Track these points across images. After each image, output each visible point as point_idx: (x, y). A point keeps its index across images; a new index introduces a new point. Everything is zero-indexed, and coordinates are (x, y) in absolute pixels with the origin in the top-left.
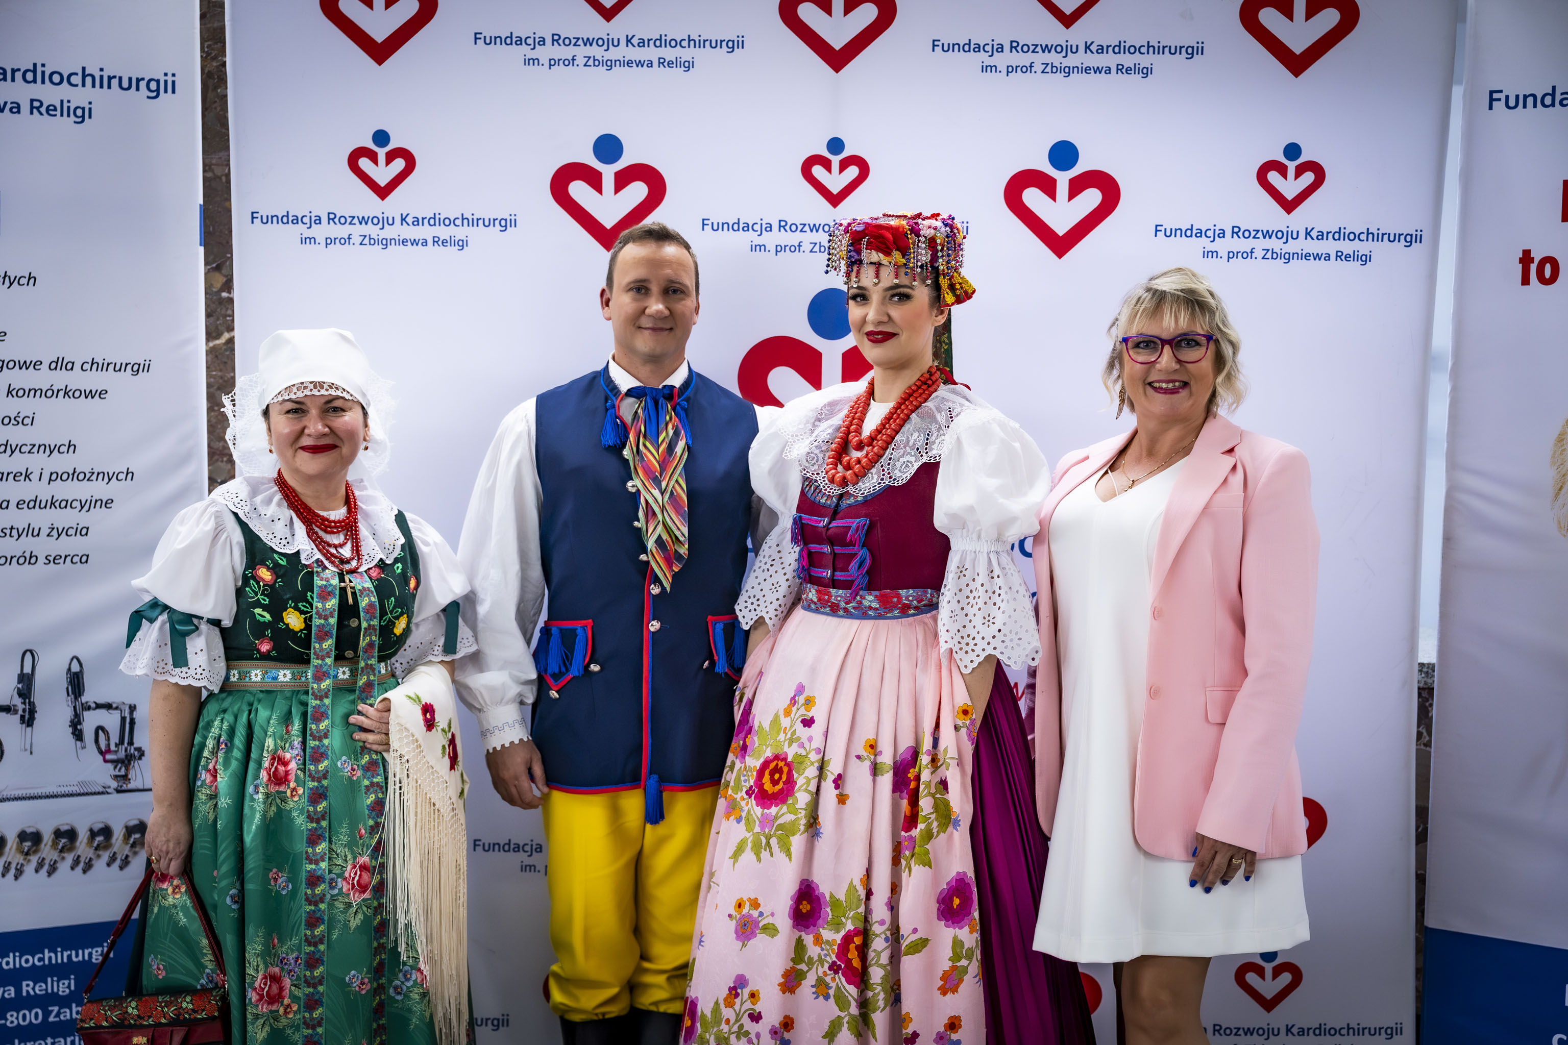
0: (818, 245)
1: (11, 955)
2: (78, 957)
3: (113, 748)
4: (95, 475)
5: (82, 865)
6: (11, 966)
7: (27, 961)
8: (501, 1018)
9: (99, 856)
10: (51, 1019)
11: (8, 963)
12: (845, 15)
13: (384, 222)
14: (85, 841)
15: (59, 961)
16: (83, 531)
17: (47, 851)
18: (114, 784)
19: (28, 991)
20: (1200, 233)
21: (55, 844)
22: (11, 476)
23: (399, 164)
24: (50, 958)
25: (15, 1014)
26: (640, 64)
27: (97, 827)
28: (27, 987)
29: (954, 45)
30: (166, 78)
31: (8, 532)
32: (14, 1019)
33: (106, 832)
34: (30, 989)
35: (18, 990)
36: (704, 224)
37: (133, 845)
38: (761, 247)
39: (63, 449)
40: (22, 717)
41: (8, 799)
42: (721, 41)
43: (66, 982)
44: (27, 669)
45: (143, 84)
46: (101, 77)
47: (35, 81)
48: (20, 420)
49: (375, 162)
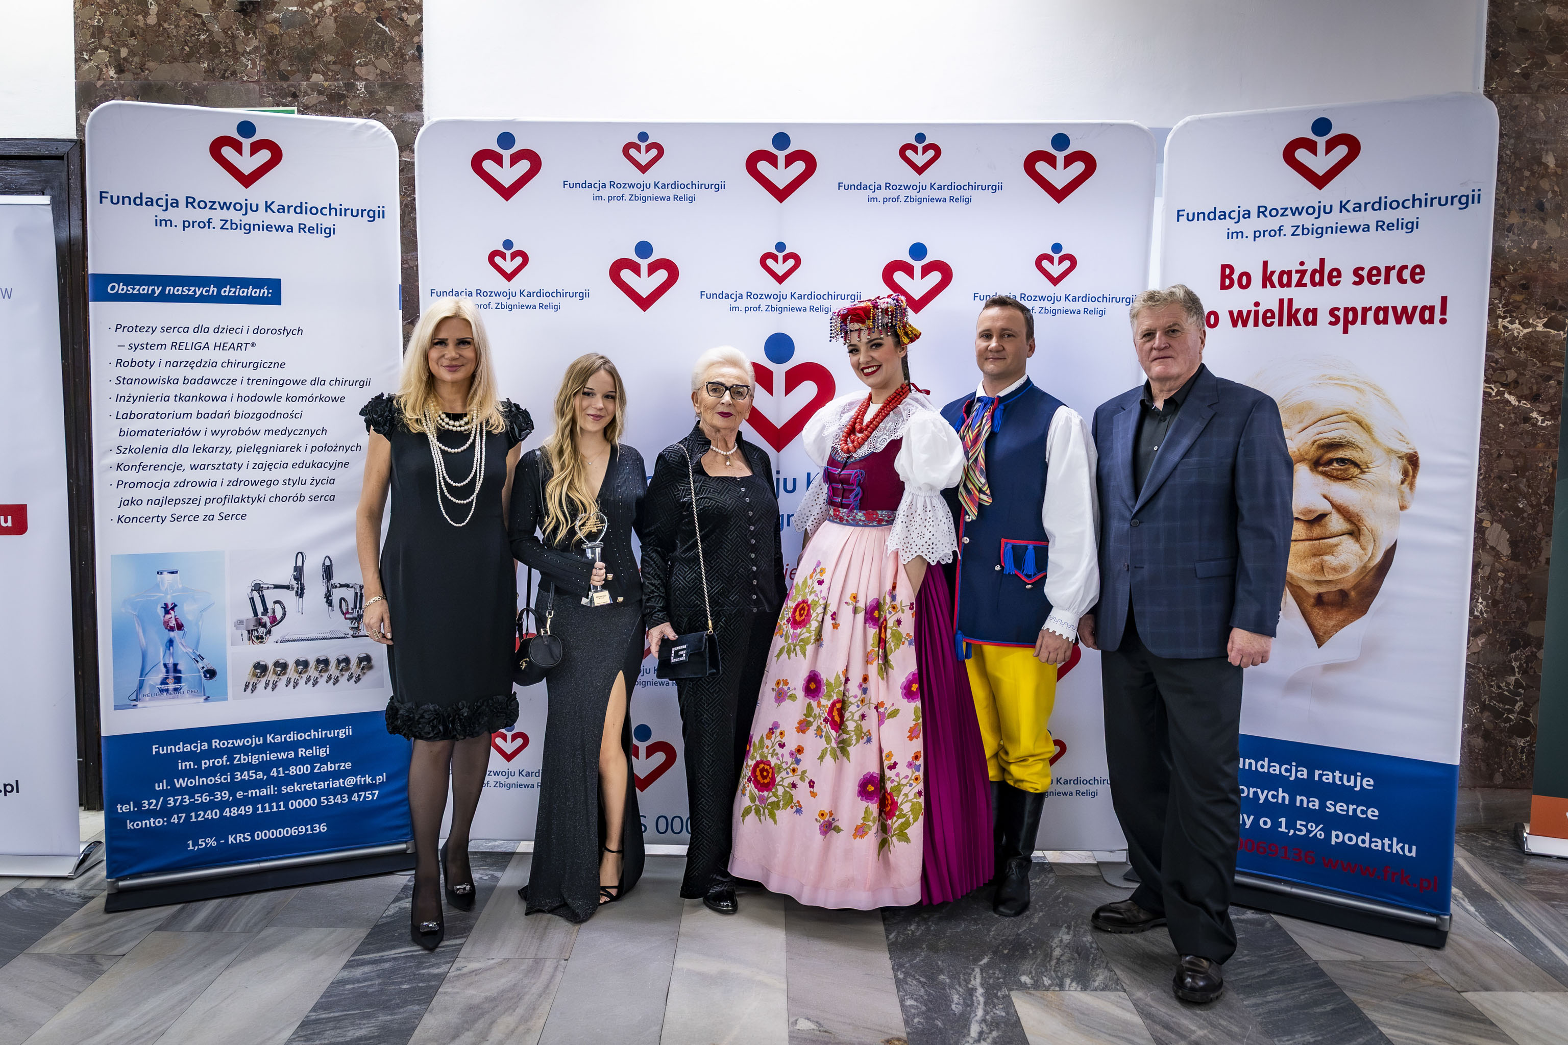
0: (770, 307)
1: (292, 733)
2: (331, 734)
3: (350, 611)
4: (339, 448)
5: (332, 680)
6: (292, 739)
7: (301, 737)
9: (342, 675)
10: (316, 771)
11: (290, 738)
12: (786, 168)
13: (510, 295)
14: (334, 666)
15: (320, 737)
16: (332, 481)
17: (312, 672)
18: (351, 633)
19: (302, 755)
21: (316, 668)
22: (289, 448)
23: (519, 260)
24: (315, 735)
25: (295, 768)
26: (663, 199)
27: (341, 658)
28: (302, 752)
29: (851, 186)
30: (379, 209)
31: (287, 482)
32: (294, 770)
33: (347, 660)
35: (296, 754)
36: (701, 295)
37: (363, 668)
38: (736, 308)
39: (319, 432)
40: (297, 592)
41: (289, 641)
42: (712, 185)
43: (324, 749)
44: (299, 564)
45: (365, 213)
46: (341, 209)
47: (301, 213)
48: (294, 415)
49: (505, 259)
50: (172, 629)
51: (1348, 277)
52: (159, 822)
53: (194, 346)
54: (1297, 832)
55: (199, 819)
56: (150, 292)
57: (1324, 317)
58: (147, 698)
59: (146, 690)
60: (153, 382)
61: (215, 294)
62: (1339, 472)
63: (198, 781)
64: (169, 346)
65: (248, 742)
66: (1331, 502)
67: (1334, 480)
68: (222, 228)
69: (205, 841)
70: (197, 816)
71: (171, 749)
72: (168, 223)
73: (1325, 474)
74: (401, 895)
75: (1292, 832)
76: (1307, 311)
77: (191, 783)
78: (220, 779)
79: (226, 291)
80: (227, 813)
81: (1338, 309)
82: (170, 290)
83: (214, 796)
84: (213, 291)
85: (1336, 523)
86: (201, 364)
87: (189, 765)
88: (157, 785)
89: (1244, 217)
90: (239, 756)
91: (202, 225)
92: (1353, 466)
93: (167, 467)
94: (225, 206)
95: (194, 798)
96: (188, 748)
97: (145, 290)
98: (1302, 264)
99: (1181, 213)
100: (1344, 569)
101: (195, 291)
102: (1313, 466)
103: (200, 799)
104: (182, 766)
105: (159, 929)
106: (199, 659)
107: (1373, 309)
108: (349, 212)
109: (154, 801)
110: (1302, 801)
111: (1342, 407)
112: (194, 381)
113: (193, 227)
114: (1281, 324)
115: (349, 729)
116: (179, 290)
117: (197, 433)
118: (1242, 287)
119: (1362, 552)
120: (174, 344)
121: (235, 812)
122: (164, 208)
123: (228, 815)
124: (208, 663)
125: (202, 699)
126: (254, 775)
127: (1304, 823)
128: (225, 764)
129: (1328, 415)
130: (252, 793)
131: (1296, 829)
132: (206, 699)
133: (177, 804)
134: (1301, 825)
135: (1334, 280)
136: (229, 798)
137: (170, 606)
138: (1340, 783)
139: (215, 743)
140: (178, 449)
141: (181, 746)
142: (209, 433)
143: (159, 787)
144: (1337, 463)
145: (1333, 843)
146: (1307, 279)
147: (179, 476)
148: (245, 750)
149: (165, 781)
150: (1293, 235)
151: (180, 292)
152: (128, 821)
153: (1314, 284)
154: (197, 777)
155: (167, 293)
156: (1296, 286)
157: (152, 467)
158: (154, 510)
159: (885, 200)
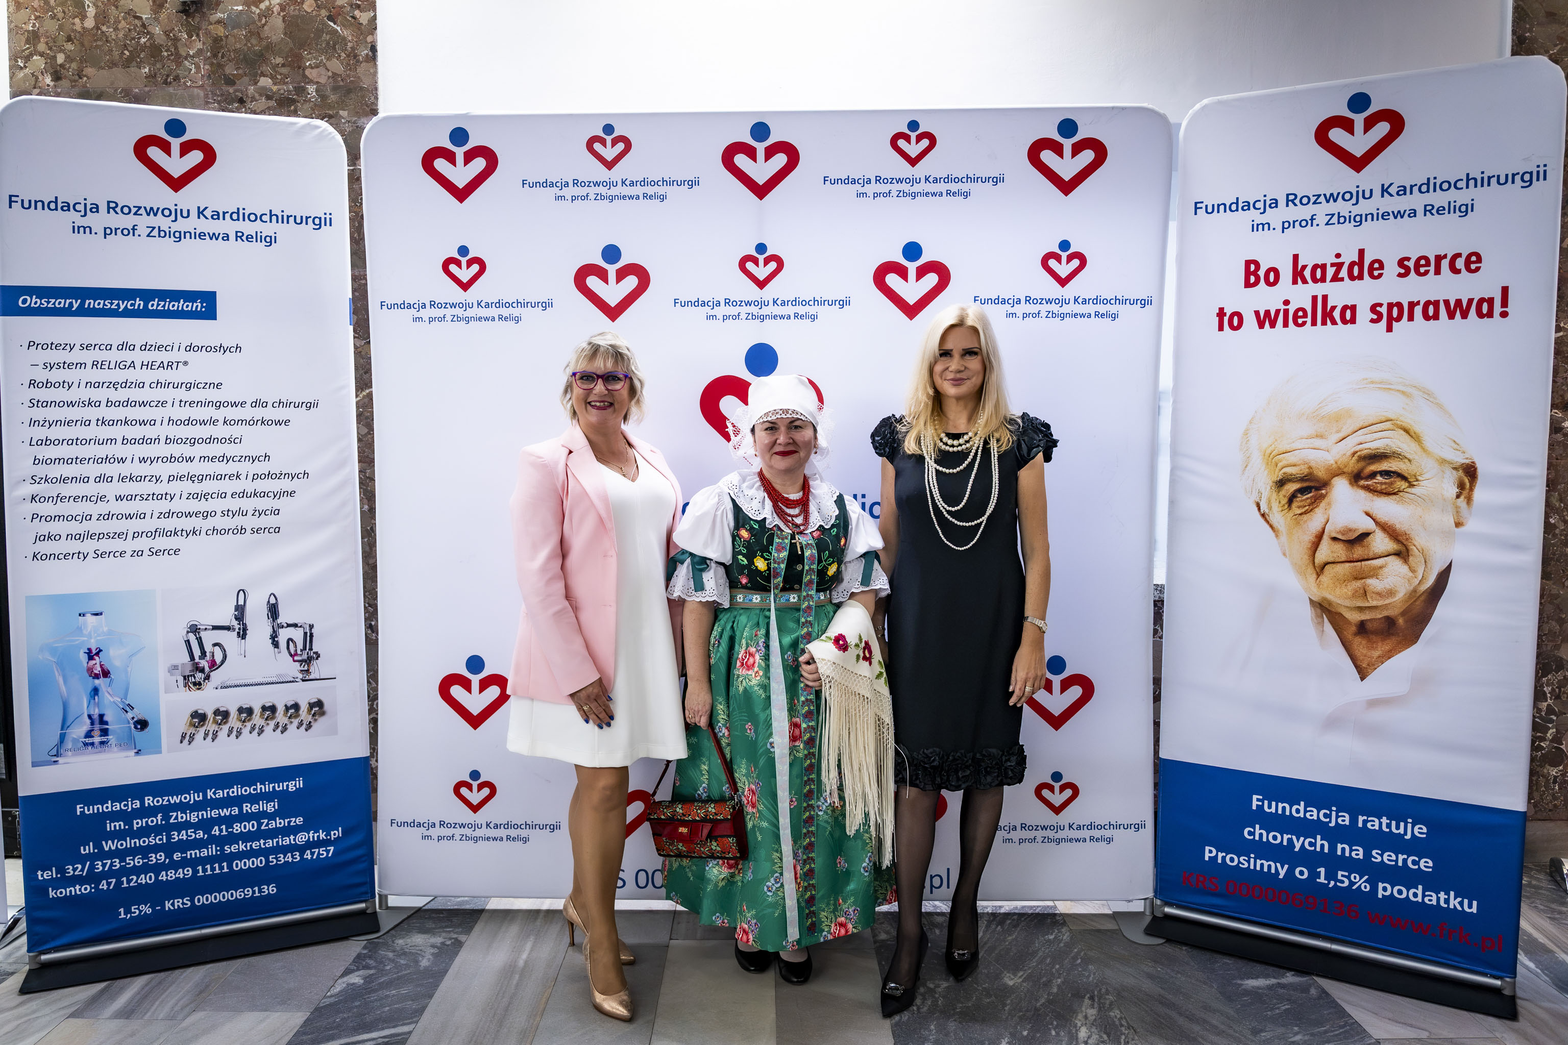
0: (750, 315)
1: (235, 787)
2: (280, 787)
3: (299, 652)
4: (283, 475)
5: (280, 728)
6: (235, 794)
7: (246, 791)
8: (555, 824)
9: (291, 722)
10: (263, 828)
11: (233, 792)
12: (765, 162)
13: (466, 306)
14: (282, 713)
15: (267, 790)
16: (276, 512)
17: (257, 720)
18: (301, 676)
19: (247, 810)
20: (1004, 302)
21: (262, 715)
22: (227, 477)
23: (475, 268)
24: (261, 788)
25: (239, 825)
26: (631, 197)
27: (289, 704)
28: (246, 807)
29: (838, 180)
30: (325, 216)
31: (226, 513)
32: (238, 828)
33: (296, 707)
34: (248, 808)
35: (241, 810)
36: (675, 303)
37: (314, 715)
38: (713, 317)
39: (261, 459)
40: (238, 633)
41: (231, 687)
42: (684, 181)
43: (272, 804)
44: (241, 602)
45: (310, 220)
46: (282, 216)
47: (238, 219)
48: (232, 440)
49: (460, 267)
50: (97, 676)
51: (1391, 269)
52: (86, 889)
53: (118, 365)
54: (1338, 884)
55: (131, 884)
56: (67, 306)
57: (1364, 314)
58: (70, 753)
59: (69, 744)
60: (71, 404)
61: (141, 308)
62: (1384, 487)
63: (129, 843)
64: (89, 365)
65: (185, 798)
66: (1374, 520)
67: (1377, 495)
68: (148, 236)
69: (138, 909)
70: (129, 881)
71: (98, 808)
72: (88, 230)
73: (1367, 488)
74: (352, 967)
75: (1332, 883)
76: (1345, 308)
77: (122, 845)
78: (155, 840)
79: (153, 305)
81: (1381, 305)
82: (90, 303)
83: (148, 858)
84: (140, 304)
85: (1380, 543)
86: (126, 384)
87: (119, 825)
88: (82, 848)
89: (1270, 207)
90: (175, 814)
91: (126, 232)
92: (1399, 479)
93: (88, 499)
94: (151, 212)
95: (125, 862)
96: (118, 806)
97: (61, 303)
98: (1338, 256)
99: (1198, 205)
100: (1391, 593)
101: (118, 305)
102: (1353, 480)
103: (132, 862)
104: (110, 826)
105: (74, 1015)
106: (128, 709)
107: (1422, 304)
108: (291, 219)
109: (80, 866)
110: (1343, 850)
111: (1385, 414)
112: (119, 404)
113: (116, 234)
114: (1314, 323)
115: (299, 781)
116: (99, 304)
117: (123, 460)
118: (1269, 283)
119: (1411, 574)
120: (95, 363)
121: (171, 875)
122: (83, 213)
123: (164, 878)
124: (138, 713)
125: (132, 753)
126: (193, 835)
127: (1347, 874)
128: (159, 823)
129: (1370, 423)
130: (192, 853)
131: (1337, 880)
132: (137, 753)
133: (106, 869)
134: (1343, 876)
135: (1376, 273)
136: (165, 861)
137: (94, 652)
138: (1388, 830)
139: (148, 801)
140: (100, 479)
141: (109, 805)
142: (136, 460)
143: (84, 850)
144: (1381, 476)
145: (1380, 896)
146: (1344, 273)
147: (102, 508)
148: (183, 807)
149: (91, 844)
150: (1327, 224)
151: (101, 306)
152: (50, 889)
153: (1352, 277)
154: (128, 838)
155: (86, 306)
156: (1331, 281)
157: (72, 499)
158: (74, 546)
159: (876, 195)
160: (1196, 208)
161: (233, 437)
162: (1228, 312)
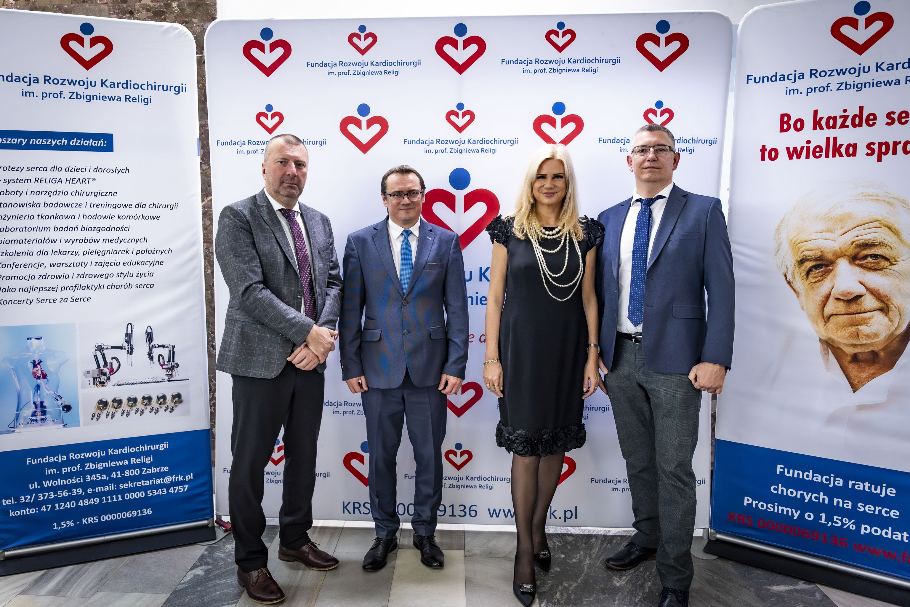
0: (453, 150)
1: (126, 447)
2: (154, 448)
3: (166, 363)
4: (156, 251)
5: (154, 411)
6: (126, 452)
7: (133, 450)
8: (326, 473)
9: (161, 407)
10: (143, 473)
11: (125, 451)
12: (464, 49)
14: (155, 401)
15: (146, 450)
16: (151, 274)
17: (140, 405)
18: (167, 378)
19: (133, 462)
20: (619, 141)
21: (143, 403)
22: (120, 252)
23: (277, 119)
24: (142, 449)
25: (128, 471)
26: (377, 73)
27: (160, 396)
28: (133, 460)
29: (511, 61)
30: (182, 86)
31: (120, 275)
32: (128, 473)
33: (164, 397)
35: (129, 462)
36: (404, 142)
37: (175, 403)
38: (429, 151)
39: (142, 240)
40: (128, 351)
41: (123, 385)
42: (411, 62)
43: (149, 458)
44: (129, 331)
45: (173, 88)
46: (155, 86)
47: (127, 88)
48: (124, 229)
49: (267, 118)
50: (39, 378)
51: (882, 119)
52: (33, 511)
53: (51, 180)
54: (834, 524)
55: (61, 508)
56: (18, 143)
57: (862, 150)
58: (22, 426)
59: (21, 420)
60: (22, 205)
61: (66, 144)
62: (872, 265)
63: (60, 482)
64: (33, 181)
65: (95, 454)
66: (865, 287)
67: (868, 271)
68: (70, 98)
69: (66, 523)
70: (60, 506)
71: (40, 461)
72: (32, 94)
73: (861, 266)
74: (198, 563)
75: (830, 524)
76: (849, 146)
77: (55, 483)
78: (76, 480)
79: (73, 142)
80: (81, 503)
81: (874, 144)
82: (33, 141)
83: (71, 492)
84: (65, 142)
85: (869, 302)
86: (56, 193)
87: (54, 471)
88: (30, 485)
89: (799, 78)
90: (88, 464)
91: (56, 95)
92: (884, 260)
93: (33, 266)
94: (72, 83)
95: (57, 494)
96: (52, 459)
97: (15, 141)
98: (845, 111)
99: (750, 78)
100: (876, 335)
101: (51, 142)
102: (851, 260)
103: (61, 494)
104: (48, 472)
105: (22, 593)
106: (58, 398)
107: (902, 143)
108: (161, 88)
109: (29, 497)
110: (838, 502)
111: (875, 216)
112: (52, 205)
113: (49, 97)
114: (827, 156)
115: (166, 444)
116: (39, 141)
117: (54, 241)
118: (796, 129)
119: (890, 323)
120: (37, 179)
121: (86, 502)
122: (28, 83)
123: (82, 504)
124: (65, 401)
125: (61, 426)
126: (100, 477)
127: (840, 518)
128: (79, 470)
129: (864, 222)
130: (99, 489)
131: (833, 522)
132: (64, 426)
133: (45, 498)
134: (837, 519)
135: (871, 122)
136: (82, 493)
137: (37, 362)
138: (869, 491)
139: (72, 456)
140: (41, 253)
141: (47, 458)
142: (63, 241)
143: (32, 487)
144: (871, 257)
145: (862, 533)
146: (849, 122)
147: (41, 271)
148: (93, 460)
149: (36, 483)
150: (838, 90)
151: (40, 143)
152: (10, 511)
153: (854, 125)
154: (59, 480)
155: (31, 143)
156: (840, 127)
157: (22, 266)
158: (24, 296)
159: (535, 71)
160: (748, 79)
161: (124, 227)
162: (768, 148)
